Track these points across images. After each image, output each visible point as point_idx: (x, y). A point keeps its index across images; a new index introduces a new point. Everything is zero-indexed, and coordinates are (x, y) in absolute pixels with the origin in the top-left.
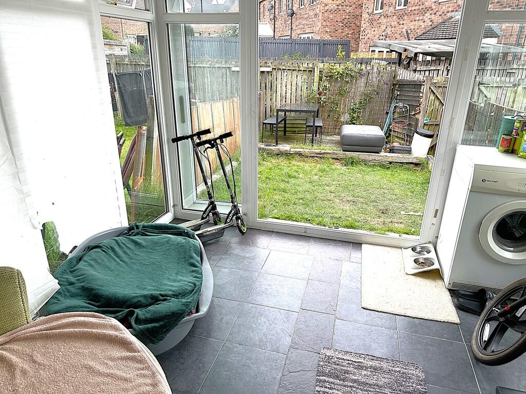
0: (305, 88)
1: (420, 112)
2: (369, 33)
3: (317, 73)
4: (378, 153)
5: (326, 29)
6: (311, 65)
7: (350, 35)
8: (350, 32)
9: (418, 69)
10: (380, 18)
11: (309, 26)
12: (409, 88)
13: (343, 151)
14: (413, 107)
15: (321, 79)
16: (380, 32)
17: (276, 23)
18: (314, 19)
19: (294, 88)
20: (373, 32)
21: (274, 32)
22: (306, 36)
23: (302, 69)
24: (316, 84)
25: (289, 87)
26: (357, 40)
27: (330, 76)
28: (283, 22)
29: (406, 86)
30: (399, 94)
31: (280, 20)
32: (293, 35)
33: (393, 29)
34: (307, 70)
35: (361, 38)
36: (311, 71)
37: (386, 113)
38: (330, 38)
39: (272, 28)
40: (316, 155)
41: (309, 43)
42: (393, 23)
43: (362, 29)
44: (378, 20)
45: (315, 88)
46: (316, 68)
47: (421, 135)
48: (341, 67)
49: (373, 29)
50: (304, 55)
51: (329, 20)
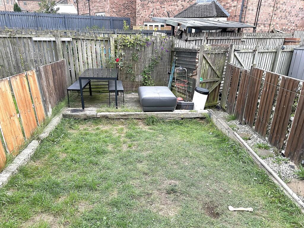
0: (104, 55)
1: (197, 74)
2: (142, 13)
3: (112, 43)
4: (172, 111)
5: (113, 10)
6: (106, 36)
7: (129, 15)
8: (129, 13)
9: (189, 39)
10: (148, 3)
11: (102, 7)
12: (186, 54)
13: (144, 112)
14: (191, 70)
15: (116, 47)
16: (149, 12)
17: (79, 5)
18: (104, 3)
19: (94, 55)
20: (144, 13)
21: (78, 11)
22: (100, 14)
23: (99, 39)
24: (113, 52)
25: (89, 54)
26: (134, 18)
27: (124, 45)
28: (83, 5)
29: (182, 53)
30: (177, 59)
31: (81, 3)
32: (91, 14)
33: (158, 11)
34: (104, 40)
35: (137, 16)
36: (107, 41)
37: (168, 73)
38: (117, 16)
39: (76, 9)
40: (121, 117)
41: (102, 19)
42: (157, 7)
43: (137, 10)
44: (147, 4)
45: (112, 55)
46: (111, 38)
47: (200, 93)
48: (132, 38)
49: (145, 11)
50: (100, 27)
51: (115, 3)
